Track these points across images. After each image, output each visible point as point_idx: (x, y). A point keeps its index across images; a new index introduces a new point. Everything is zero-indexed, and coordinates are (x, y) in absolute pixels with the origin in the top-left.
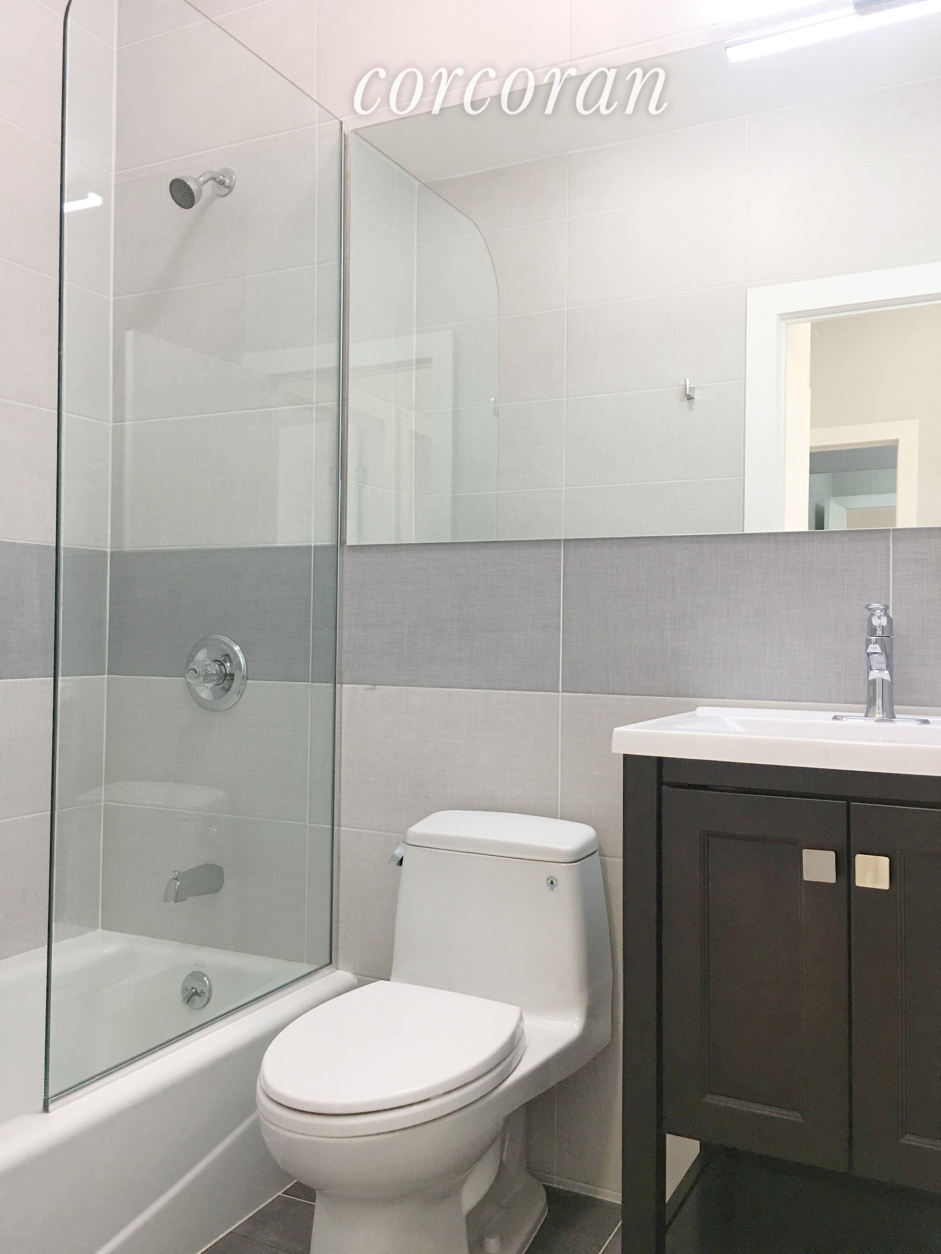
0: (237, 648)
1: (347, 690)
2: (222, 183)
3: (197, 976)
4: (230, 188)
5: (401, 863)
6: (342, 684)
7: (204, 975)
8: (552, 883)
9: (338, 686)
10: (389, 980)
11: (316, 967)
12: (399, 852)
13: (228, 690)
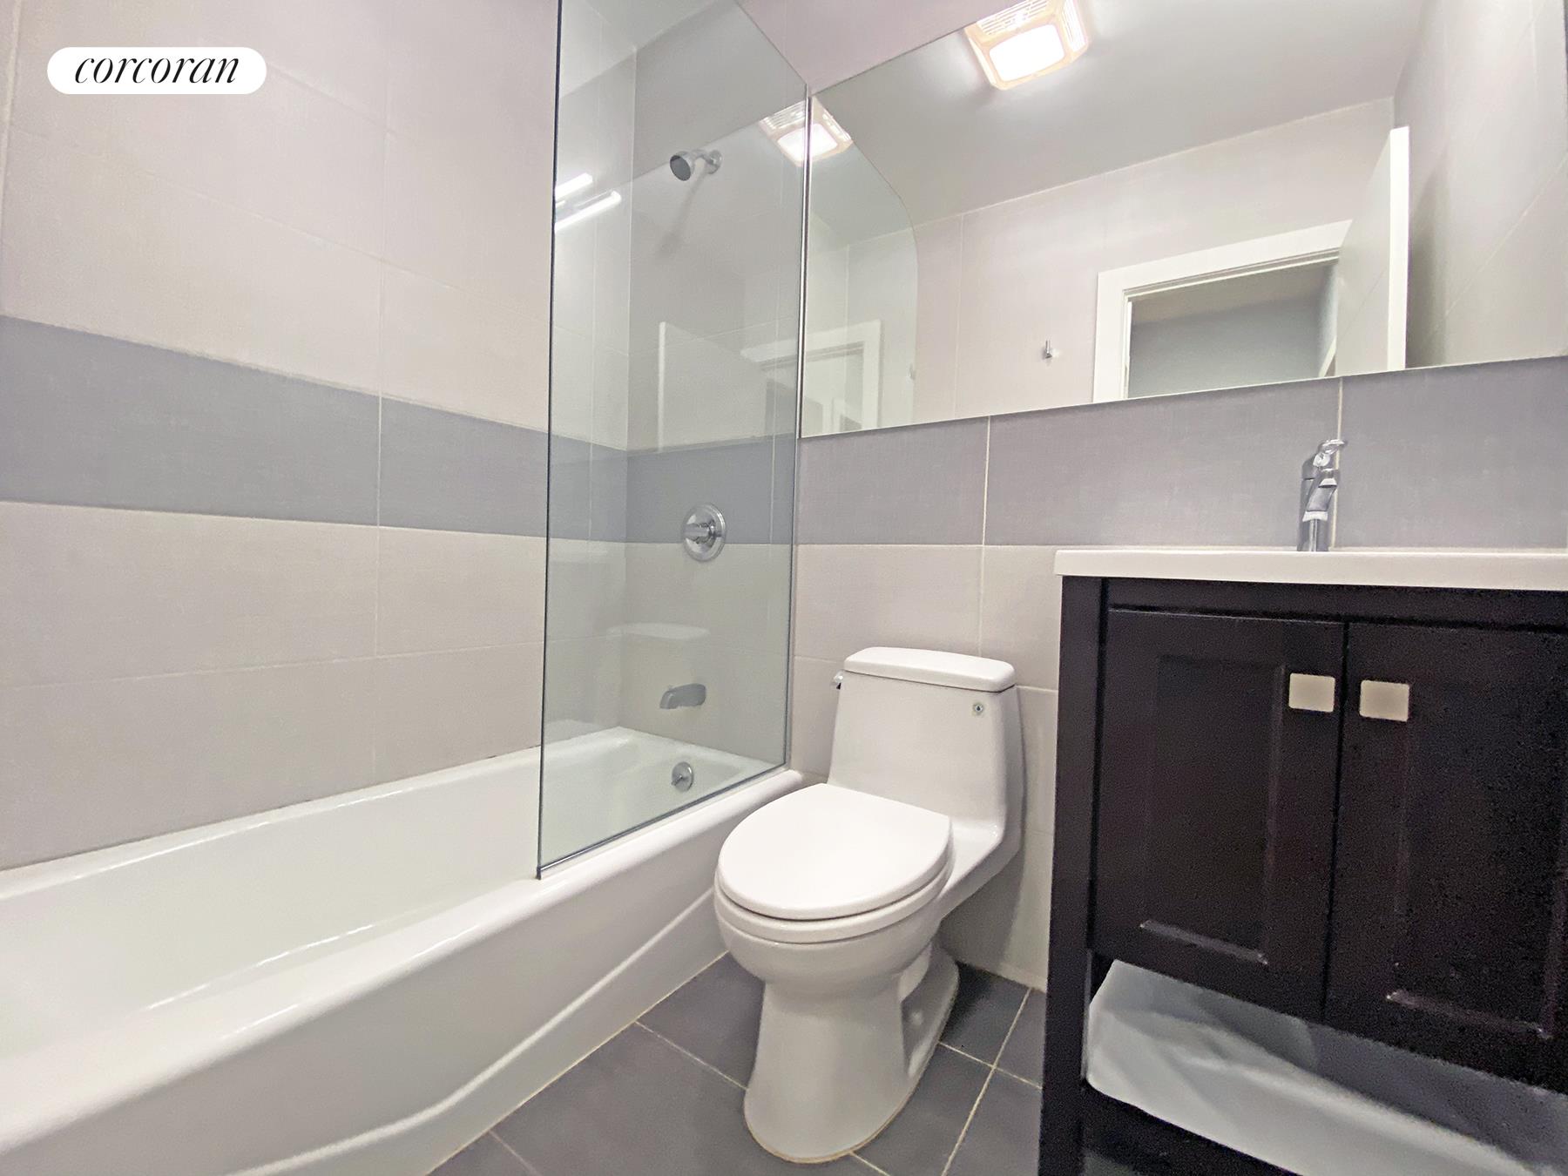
0: (719, 515)
1: (801, 549)
2: (711, 162)
3: (685, 765)
4: (717, 167)
5: (839, 687)
6: (797, 545)
7: (689, 766)
8: (979, 709)
9: (794, 546)
10: (826, 783)
11: (774, 766)
12: (840, 677)
13: (711, 546)
